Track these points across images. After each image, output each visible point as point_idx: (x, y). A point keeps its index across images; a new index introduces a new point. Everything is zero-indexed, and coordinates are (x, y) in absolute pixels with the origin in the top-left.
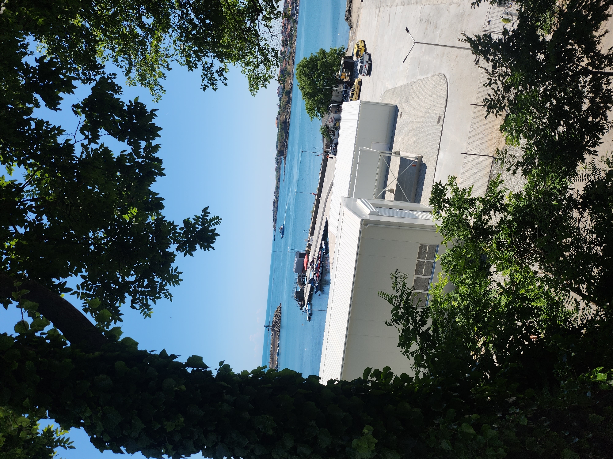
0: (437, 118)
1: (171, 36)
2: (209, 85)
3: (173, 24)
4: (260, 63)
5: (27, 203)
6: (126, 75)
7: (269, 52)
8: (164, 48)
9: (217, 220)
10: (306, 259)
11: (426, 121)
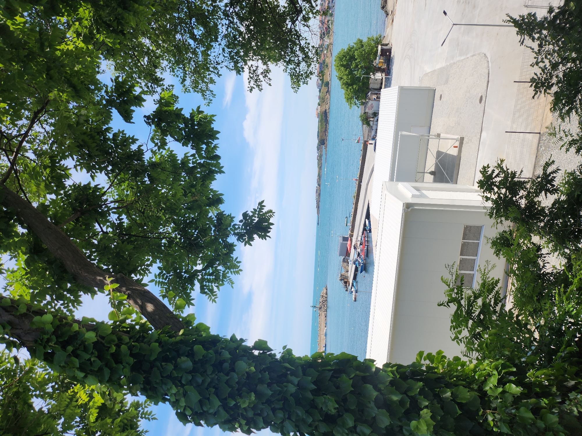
0: (479, 98)
1: (220, 44)
2: (255, 86)
3: (222, 33)
4: (301, 62)
5: (110, 206)
6: (182, 83)
7: (309, 50)
8: (214, 56)
9: (271, 214)
10: (349, 242)
11: (467, 101)
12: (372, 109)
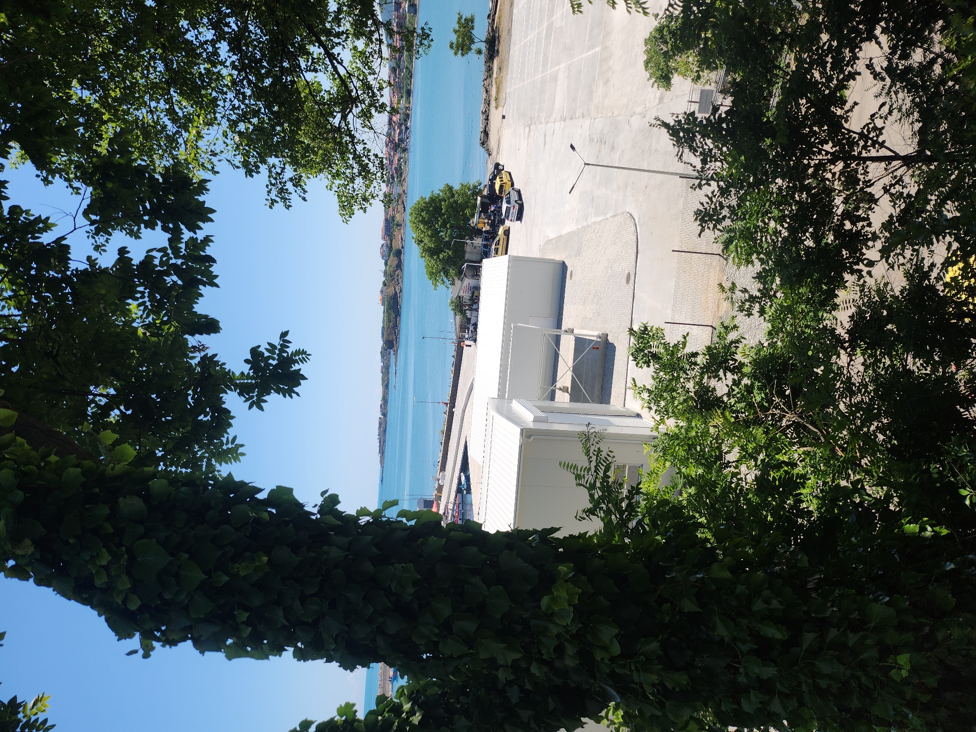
0: (626, 276)
1: (219, 124)
2: (278, 200)
4: (357, 176)
7: (369, 160)
8: (208, 141)
9: (304, 356)
11: (609, 281)
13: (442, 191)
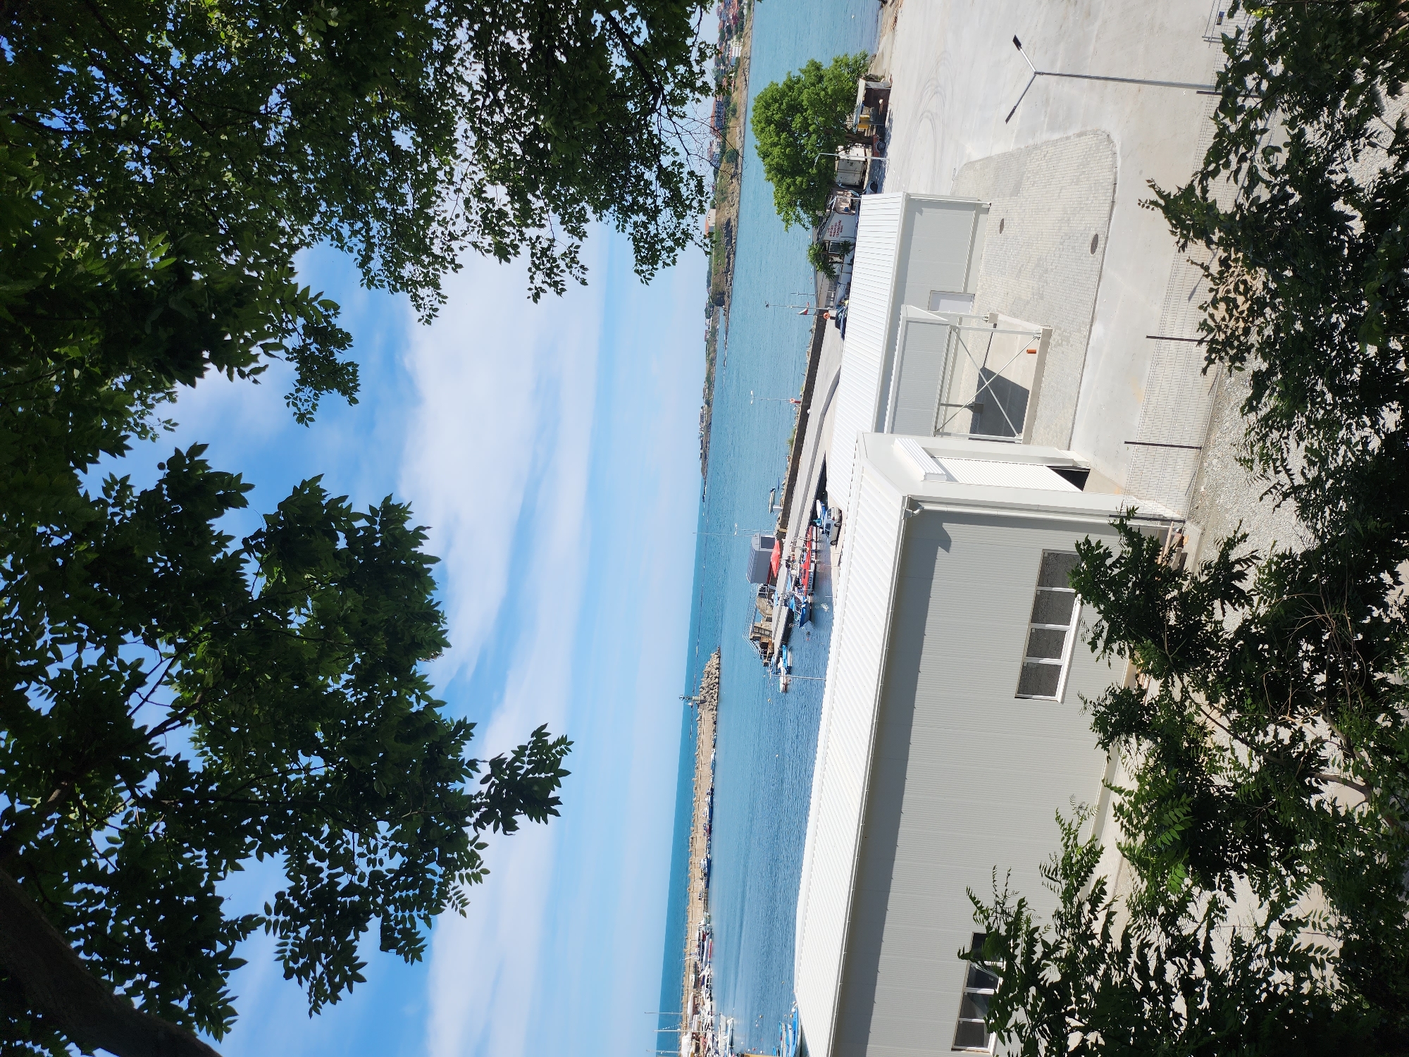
0: (1091, 239)
2: (545, 287)
4: (661, 208)
6: (362, 266)
7: (682, 179)
10: (775, 551)
11: (1061, 243)
12: (841, 234)
13: (804, 72)
